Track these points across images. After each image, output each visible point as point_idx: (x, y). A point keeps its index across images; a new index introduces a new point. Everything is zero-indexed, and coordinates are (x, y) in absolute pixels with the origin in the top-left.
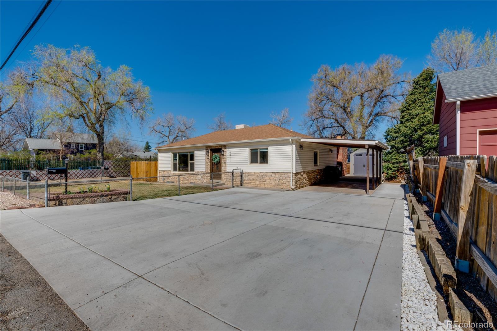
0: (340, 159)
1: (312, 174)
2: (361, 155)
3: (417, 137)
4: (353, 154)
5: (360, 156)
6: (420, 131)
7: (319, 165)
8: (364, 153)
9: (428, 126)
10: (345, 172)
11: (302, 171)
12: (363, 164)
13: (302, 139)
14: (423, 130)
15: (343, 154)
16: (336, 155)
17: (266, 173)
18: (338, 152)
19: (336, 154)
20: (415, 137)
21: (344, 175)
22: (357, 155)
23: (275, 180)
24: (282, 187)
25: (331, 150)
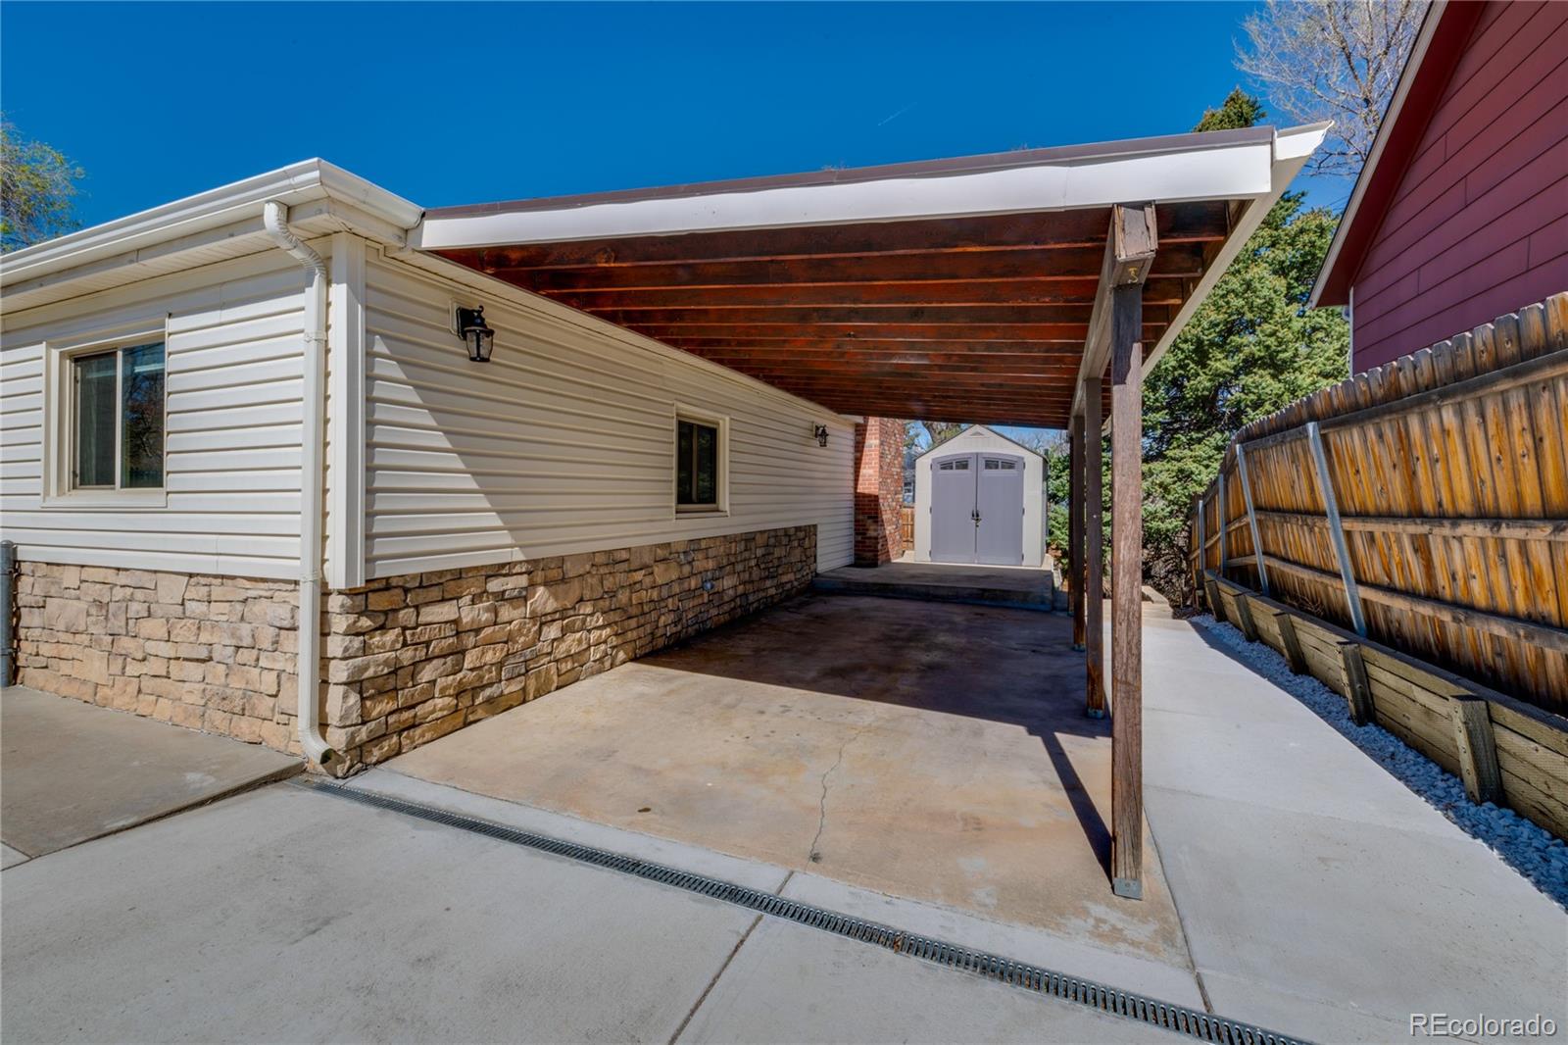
0: (870, 480)
1: (658, 569)
2: (963, 465)
3: (1208, 384)
4: (930, 462)
5: (958, 468)
6: (1220, 356)
7: (727, 508)
8: (977, 454)
9: (1262, 331)
10: (890, 543)
11: (518, 555)
12: (971, 508)
13: (428, 224)
14: (1238, 349)
15: (882, 456)
16: (852, 463)
17: (147, 580)
18: (859, 447)
19: (852, 456)
20: (1200, 387)
21: (888, 560)
22: (946, 465)
23: (204, 655)
24: (246, 727)
25: (817, 428)
